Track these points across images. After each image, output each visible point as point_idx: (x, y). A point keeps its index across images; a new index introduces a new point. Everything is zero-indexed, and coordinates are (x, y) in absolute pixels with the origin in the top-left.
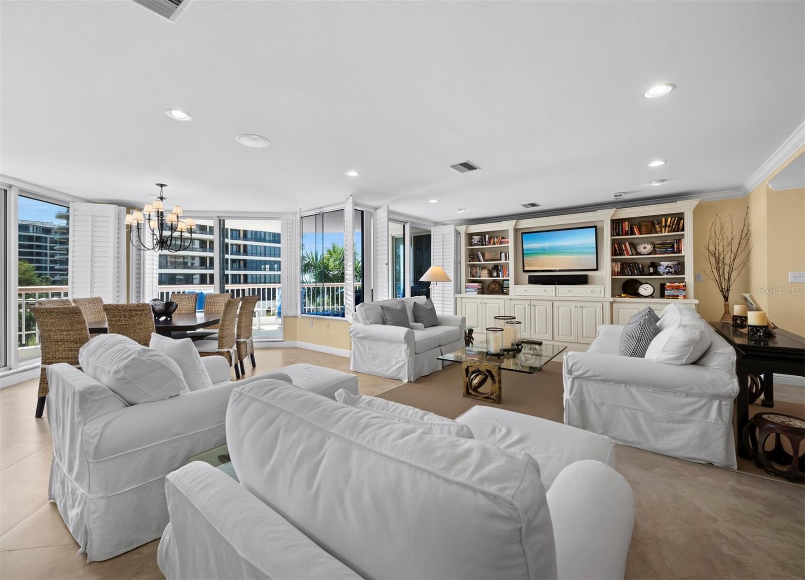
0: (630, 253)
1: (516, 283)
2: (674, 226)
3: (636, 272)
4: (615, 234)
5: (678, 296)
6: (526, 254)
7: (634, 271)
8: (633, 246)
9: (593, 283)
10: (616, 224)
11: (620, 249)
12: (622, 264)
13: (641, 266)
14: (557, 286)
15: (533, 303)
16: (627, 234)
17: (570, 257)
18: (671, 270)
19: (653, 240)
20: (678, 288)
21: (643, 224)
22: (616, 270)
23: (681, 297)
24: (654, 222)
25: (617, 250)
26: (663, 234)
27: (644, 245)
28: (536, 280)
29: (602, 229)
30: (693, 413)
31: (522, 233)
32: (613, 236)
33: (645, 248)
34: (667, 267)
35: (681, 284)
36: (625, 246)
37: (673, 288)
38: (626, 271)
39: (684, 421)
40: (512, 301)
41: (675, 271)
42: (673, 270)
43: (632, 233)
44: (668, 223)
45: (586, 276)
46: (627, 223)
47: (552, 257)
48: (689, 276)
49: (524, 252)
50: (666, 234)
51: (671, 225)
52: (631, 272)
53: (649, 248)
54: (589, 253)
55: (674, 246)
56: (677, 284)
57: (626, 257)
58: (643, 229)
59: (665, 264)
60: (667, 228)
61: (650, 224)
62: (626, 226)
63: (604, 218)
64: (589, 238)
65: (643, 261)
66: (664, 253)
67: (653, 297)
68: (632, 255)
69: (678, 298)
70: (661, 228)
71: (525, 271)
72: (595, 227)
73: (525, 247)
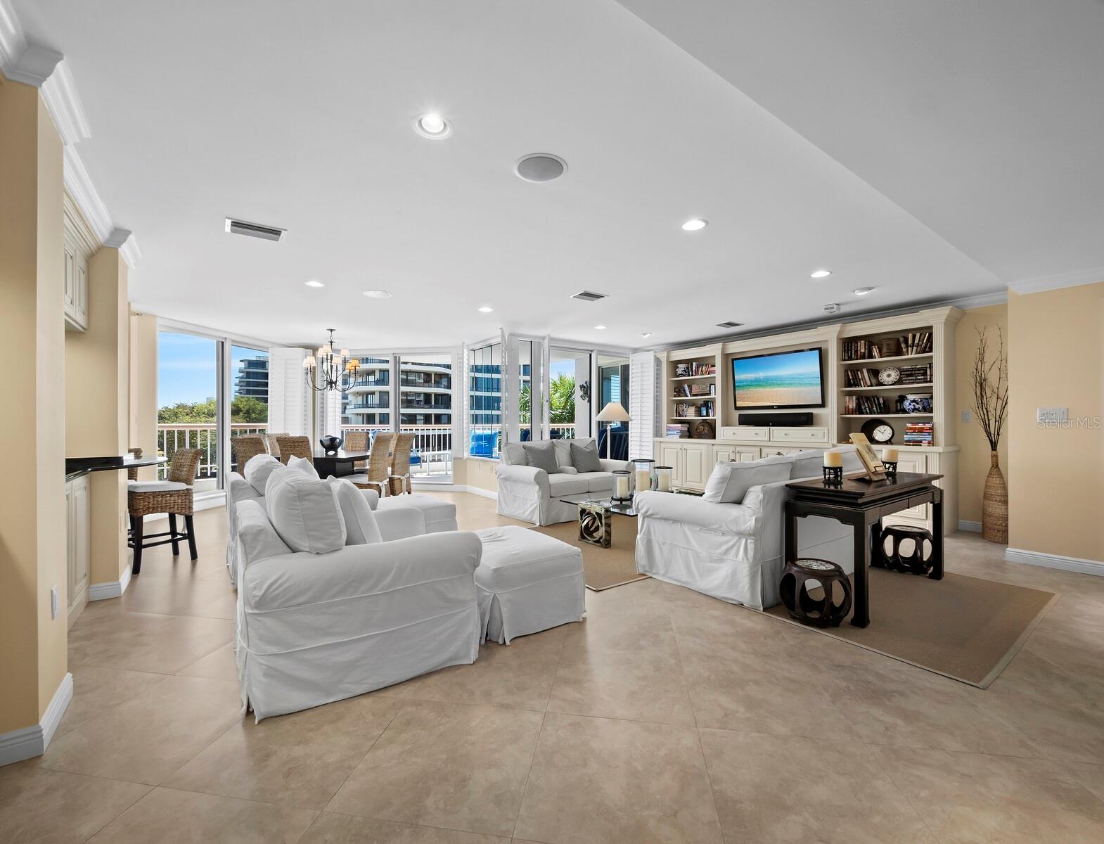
0: (869, 383)
1: (723, 425)
2: (923, 345)
3: (875, 409)
4: (847, 358)
5: (921, 442)
6: (738, 386)
7: (872, 407)
8: (875, 373)
9: (817, 425)
10: (848, 345)
11: (856, 377)
12: (858, 399)
13: (881, 401)
14: (772, 428)
15: (738, 449)
16: (863, 357)
17: (788, 389)
18: (917, 406)
19: (899, 365)
20: (921, 431)
21: (884, 343)
22: (851, 407)
23: (925, 443)
24: (898, 339)
25: (850, 378)
26: (910, 356)
27: (888, 372)
28: (746, 421)
29: (827, 351)
30: (727, 551)
31: (733, 360)
32: (844, 360)
33: (889, 376)
34: (914, 401)
35: (927, 425)
36: (862, 373)
37: (914, 430)
38: (863, 407)
39: (721, 561)
40: (714, 447)
41: (923, 408)
42: (920, 406)
43: (871, 356)
44: (916, 342)
45: (811, 415)
46: (863, 342)
47: (768, 389)
48: (939, 415)
49: (736, 384)
50: (914, 356)
51: (920, 343)
52: (870, 410)
53: (894, 375)
54: (812, 384)
55: (922, 373)
56: (921, 425)
57: (863, 388)
58: (885, 350)
59: (911, 397)
60: (915, 348)
61: (895, 343)
62: (862, 347)
63: (829, 336)
64: (810, 366)
65: (886, 394)
66: (913, 383)
67: (892, 444)
68: (872, 386)
69: (921, 445)
70: (907, 347)
71: (737, 408)
72: (820, 349)
73: (737, 378)
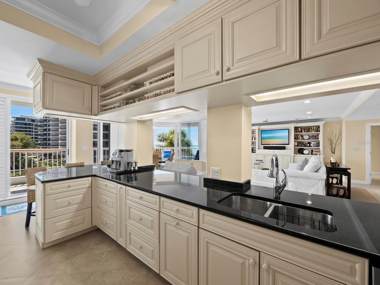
0: (301, 139)
1: (259, 149)
2: (316, 130)
3: (303, 145)
4: (295, 132)
5: (317, 154)
7: (302, 145)
8: (302, 136)
9: (287, 149)
10: (296, 129)
11: (297, 137)
12: (298, 143)
13: (304, 144)
14: (274, 150)
15: (265, 156)
16: (300, 132)
18: (315, 145)
19: (309, 135)
20: (317, 151)
21: (306, 129)
22: (296, 145)
23: (318, 155)
24: (309, 128)
25: (296, 138)
26: (313, 133)
27: (306, 136)
28: (265, 148)
29: (291, 130)
30: (315, 184)
31: (261, 131)
32: (295, 133)
33: (306, 137)
34: (314, 144)
35: (318, 150)
36: (299, 136)
37: (315, 151)
38: (299, 145)
39: (313, 186)
40: (257, 155)
41: (316, 146)
42: (316, 145)
43: (302, 132)
44: (314, 129)
45: (285, 147)
46: (300, 128)
48: (321, 147)
50: (314, 133)
51: (315, 129)
52: (301, 146)
53: (308, 137)
55: (316, 137)
56: (317, 150)
57: (299, 140)
58: (306, 131)
59: (313, 143)
60: (314, 131)
61: (308, 129)
62: (300, 130)
63: (292, 127)
64: (286, 133)
65: (305, 142)
66: (313, 139)
67: (309, 155)
68: (302, 140)
70: (312, 130)
71: (262, 144)
72: (288, 129)
73: (262, 136)
